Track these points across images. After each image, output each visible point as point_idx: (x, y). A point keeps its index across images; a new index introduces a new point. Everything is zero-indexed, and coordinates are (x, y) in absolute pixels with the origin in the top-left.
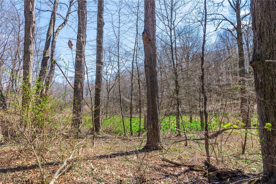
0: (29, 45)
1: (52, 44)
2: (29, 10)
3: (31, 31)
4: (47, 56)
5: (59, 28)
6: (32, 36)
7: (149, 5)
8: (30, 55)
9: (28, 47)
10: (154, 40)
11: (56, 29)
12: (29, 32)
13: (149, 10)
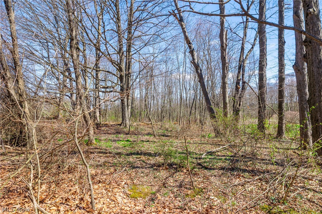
0: (225, 78)
1: (243, 69)
2: (224, 56)
3: (225, 69)
4: (239, 79)
5: (248, 54)
6: (226, 72)
7: (298, 44)
8: (226, 84)
9: (225, 80)
10: (303, 69)
11: (244, 57)
12: (224, 70)
13: (298, 47)
